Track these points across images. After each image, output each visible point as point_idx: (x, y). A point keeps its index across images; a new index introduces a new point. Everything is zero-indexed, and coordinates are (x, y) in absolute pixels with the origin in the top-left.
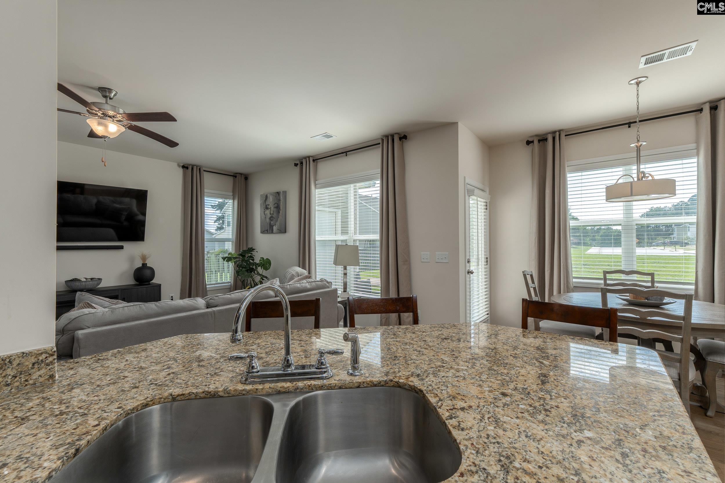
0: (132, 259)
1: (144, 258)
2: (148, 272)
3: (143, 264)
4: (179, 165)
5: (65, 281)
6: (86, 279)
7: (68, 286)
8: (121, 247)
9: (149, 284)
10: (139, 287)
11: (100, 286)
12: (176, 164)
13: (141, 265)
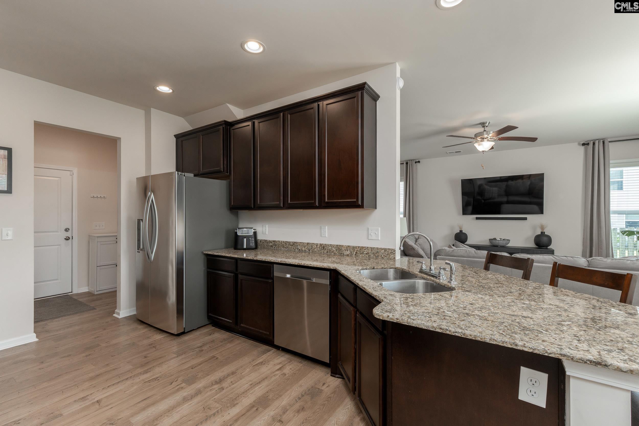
0: (534, 228)
1: (542, 227)
2: (545, 239)
3: (542, 232)
4: (579, 144)
5: (489, 239)
6: (501, 239)
7: (491, 242)
8: (525, 219)
9: (547, 249)
10: (539, 250)
11: (508, 245)
12: (576, 144)
13: (540, 233)
